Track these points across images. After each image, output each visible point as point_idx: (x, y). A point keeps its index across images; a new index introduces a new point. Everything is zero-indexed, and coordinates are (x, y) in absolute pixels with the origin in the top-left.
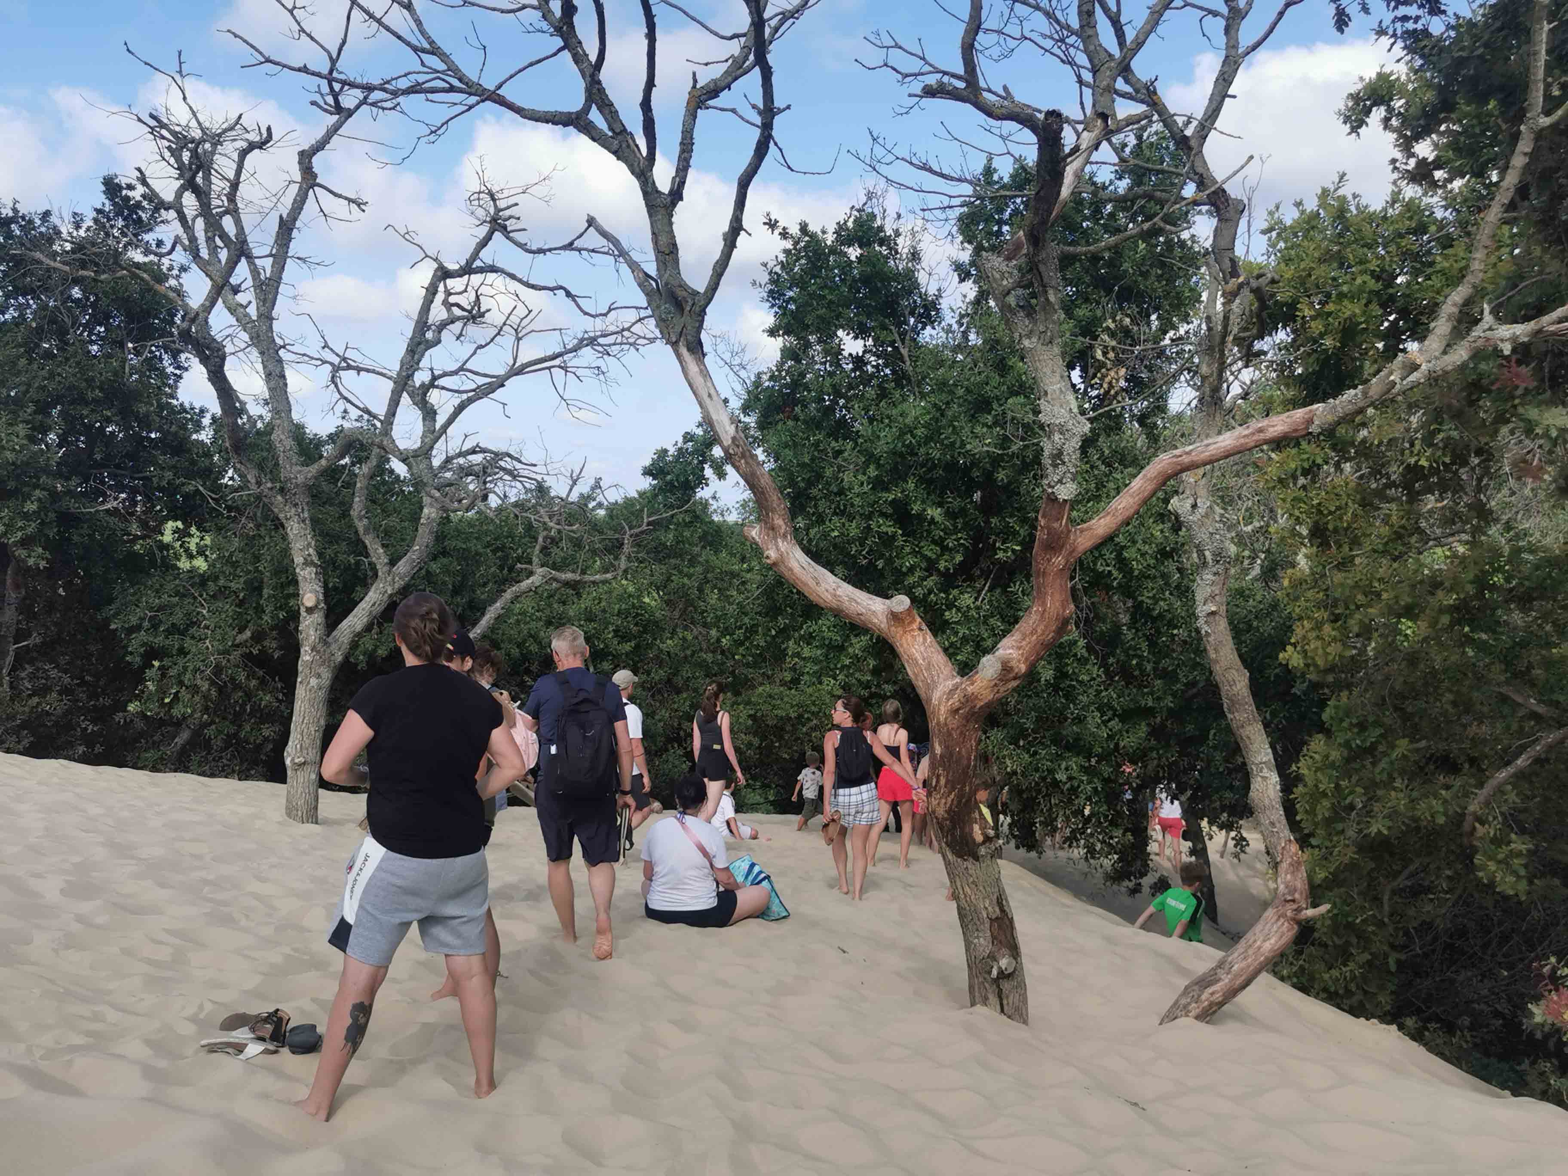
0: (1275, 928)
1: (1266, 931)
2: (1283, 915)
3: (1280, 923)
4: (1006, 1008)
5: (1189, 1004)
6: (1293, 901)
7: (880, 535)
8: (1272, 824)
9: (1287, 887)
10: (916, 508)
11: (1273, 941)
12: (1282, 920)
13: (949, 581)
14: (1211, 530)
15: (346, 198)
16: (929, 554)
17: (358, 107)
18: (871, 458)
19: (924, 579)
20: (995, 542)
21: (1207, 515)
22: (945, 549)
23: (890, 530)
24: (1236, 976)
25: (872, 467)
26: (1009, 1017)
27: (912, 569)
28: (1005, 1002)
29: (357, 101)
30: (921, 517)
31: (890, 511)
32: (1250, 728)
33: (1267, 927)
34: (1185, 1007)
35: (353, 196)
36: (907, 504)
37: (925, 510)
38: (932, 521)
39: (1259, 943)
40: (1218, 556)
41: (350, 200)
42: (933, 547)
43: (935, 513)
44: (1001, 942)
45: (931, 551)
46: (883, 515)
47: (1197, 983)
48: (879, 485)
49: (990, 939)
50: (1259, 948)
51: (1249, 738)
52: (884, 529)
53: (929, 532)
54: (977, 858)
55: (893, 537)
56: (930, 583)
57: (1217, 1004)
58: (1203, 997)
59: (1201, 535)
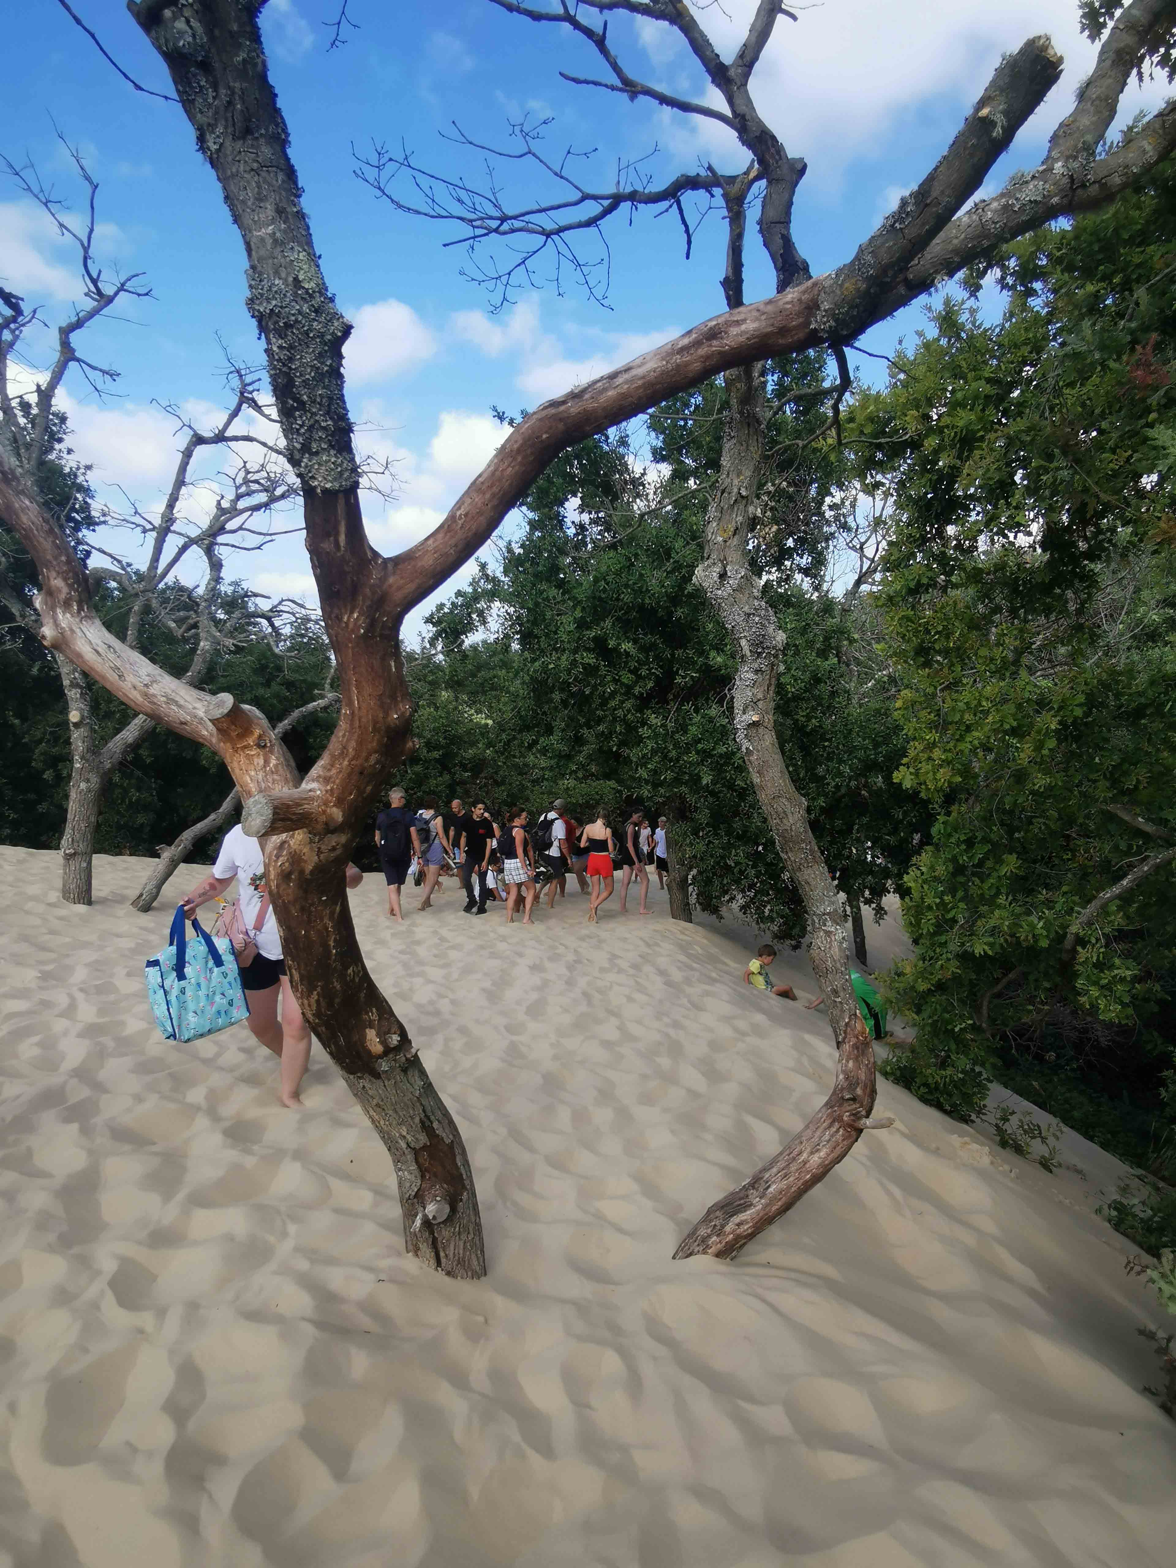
0: (827, 1137)
1: (816, 1140)
2: (839, 1119)
3: (834, 1129)
4: (443, 1260)
5: (709, 1236)
6: (854, 1099)
7: (586, 667)
8: (835, 992)
9: (847, 1079)
10: (612, 643)
11: (822, 1154)
12: (837, 1125)
13: (644, 703)
14: (746, 609)
15: (101, 370)
16: (625, 681)
17: (116, 294)
18: (578, 602)
19: (622, 702)
20: (678, 669)
21: (739, 589)
22: (639, 677)
23: (592, 661)
24: (774, 1199)
25: (579, 609)
26: (448, 1274)
27: (613, 694)
28: (442, 1254)
29: (115, 289)
30: (615, 649)
31: (592, 645)
32: (810, 871)
33: (818, 1133)
34: (704, 1240)
35: (106, 368)
36: (606, 640)
37: (619, 644)
38: (627, 654)
39: (805, 1156)
40: (759, 645)
41: (104, 372)
42: (629, 675)
43: (626, 646)
44: (435, 1175)
45: (627, 678)
46: (588, 650)
47: (722, 1207)
48: (582, 625)
49: (417, 1173)
50: (805, 1163)
51: (808, 883)
52: (586, 661)
53: (626, 663)
54: (376, 1075)
55: (596, 668)
56: (628, 705)
57: (746, 1237)
58: (728, 1229)
59: (733, 617)
